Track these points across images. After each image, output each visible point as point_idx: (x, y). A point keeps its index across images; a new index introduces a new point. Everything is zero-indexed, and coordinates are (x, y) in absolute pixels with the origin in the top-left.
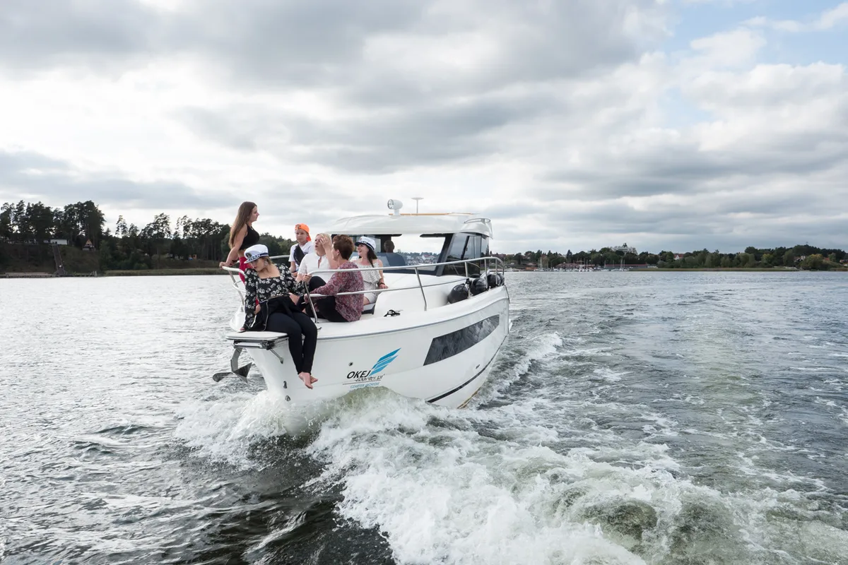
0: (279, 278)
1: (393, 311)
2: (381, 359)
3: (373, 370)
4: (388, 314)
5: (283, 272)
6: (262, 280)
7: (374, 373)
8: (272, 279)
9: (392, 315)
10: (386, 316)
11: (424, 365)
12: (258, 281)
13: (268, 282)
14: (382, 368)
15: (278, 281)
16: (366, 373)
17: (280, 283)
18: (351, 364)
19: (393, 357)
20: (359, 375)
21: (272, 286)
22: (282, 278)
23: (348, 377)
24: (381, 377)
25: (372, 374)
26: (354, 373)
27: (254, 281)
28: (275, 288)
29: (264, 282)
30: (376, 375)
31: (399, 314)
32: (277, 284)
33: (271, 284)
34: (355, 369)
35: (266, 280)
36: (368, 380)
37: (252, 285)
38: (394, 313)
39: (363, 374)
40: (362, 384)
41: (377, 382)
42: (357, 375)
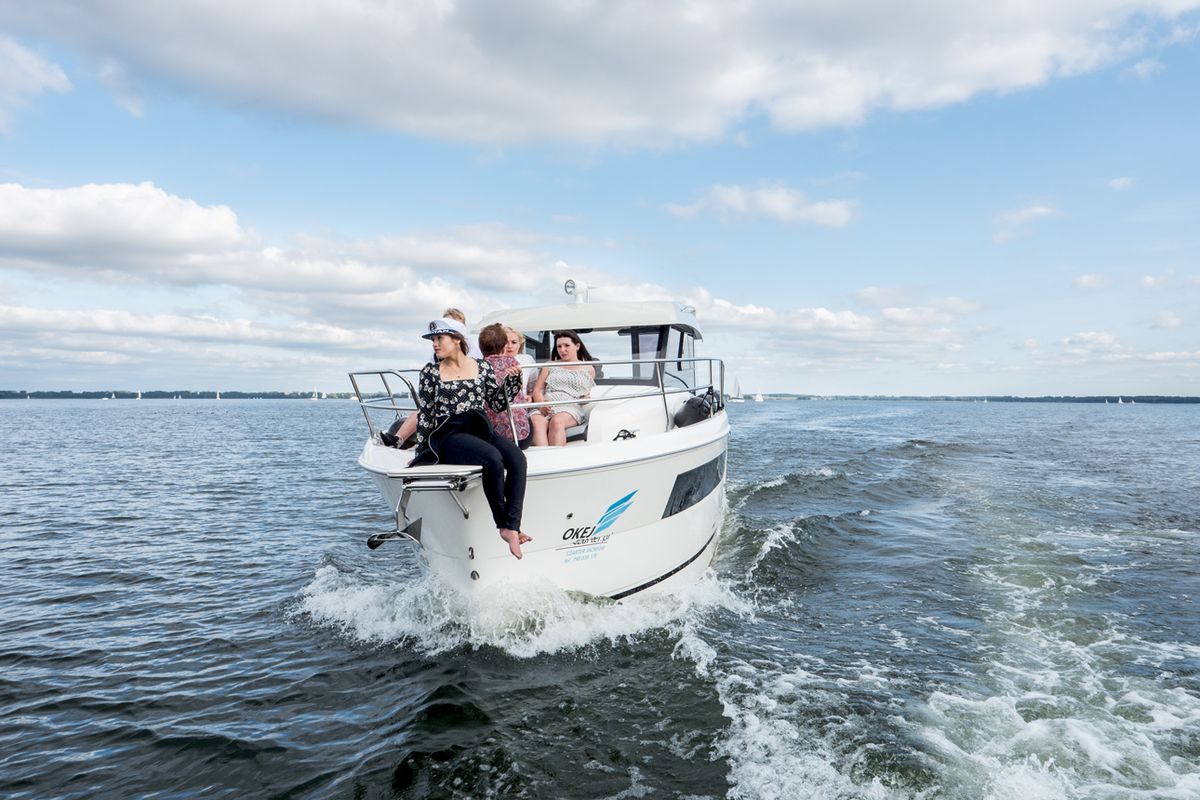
0: (472, 381)
1: (626, 431)
2: (611, 508)
3: (598, 526)
4: (618, 436)
5: (484, 373)
6: (445, 383)
7: (600, 529)
8: (461, 382)
9: (625, 438)
10: (615, 439)
11: (663, 518)
12: (439, 385)
13: (455, 387)
14: (611, 523)
15: (470, 385)
16: (589, 531)
17: (473, 390)
18: (570, 516)
19: (626, 504)
20: (580, 534)
21: (460, 394)
22: (477, 382)
23: (564, 538)
24: (608, 536)
25: (596, 532)
26: (573, 530)
27: (432, 384)
28: (465, 398)
29: (447, 387)
30: (600, 534)
31: (634, 435)
32: (469, 390)
33: (459, 390)
34: (575, 524)
35: (451, 383)
36: (589, 542)
37: (430, 390)
38: (628, 435)
39: (585, 532)
40: (582, 548)
41: (602, 545)
42: (577, 534)
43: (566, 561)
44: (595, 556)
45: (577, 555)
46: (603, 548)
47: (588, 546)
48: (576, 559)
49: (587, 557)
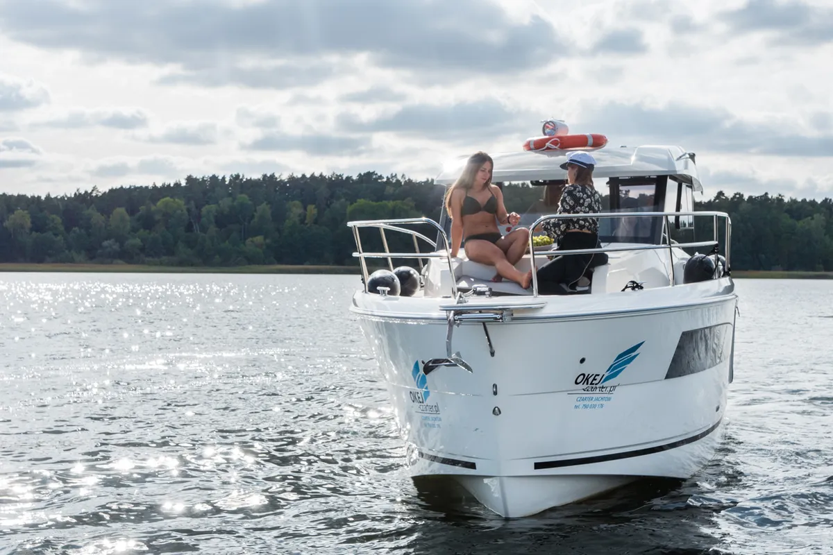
1: (633, 282)
2: (620, 356)
3: (606, 375)
4: (627, 287)
7: (608, 378)
9: (633, 288)
10: (624, 290)
11: (667, 377)
14: (618, 373)
16: (598, 378)
18: (582, 361)
19: (633, 354)
20: (590, 380)
23: (576, 383)
24: (615, 387)
25: (604, 381)
26: (584, 375)
30: (608, 384)
31: (642, 288)
34: (588, 369)
36: (598, 391)
38: (636, 286)
39: (594, 379)
40: (591, 395)
41: (609, 396)
42: (587, 379)
43: (576, 407)
44: (602, 405)
45: (586, 403)
46: (609, 399)
47: (597, 394)
48: (586, 406)
49: (594, 406)
